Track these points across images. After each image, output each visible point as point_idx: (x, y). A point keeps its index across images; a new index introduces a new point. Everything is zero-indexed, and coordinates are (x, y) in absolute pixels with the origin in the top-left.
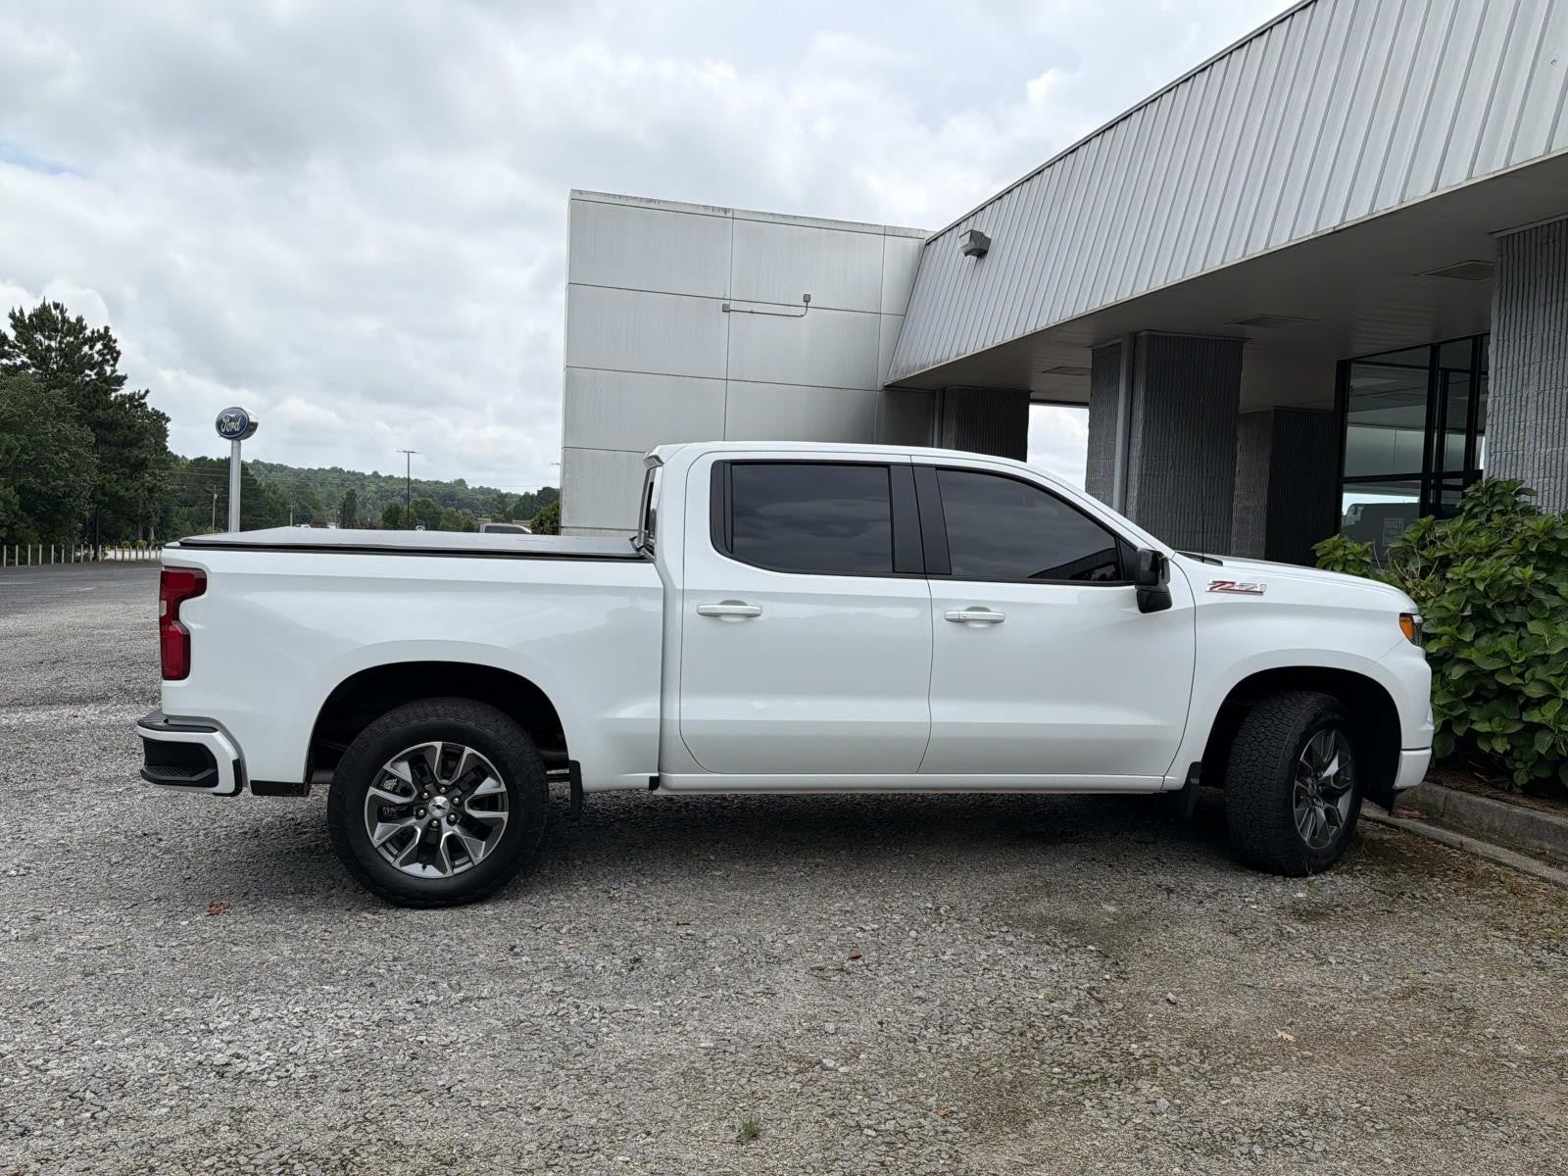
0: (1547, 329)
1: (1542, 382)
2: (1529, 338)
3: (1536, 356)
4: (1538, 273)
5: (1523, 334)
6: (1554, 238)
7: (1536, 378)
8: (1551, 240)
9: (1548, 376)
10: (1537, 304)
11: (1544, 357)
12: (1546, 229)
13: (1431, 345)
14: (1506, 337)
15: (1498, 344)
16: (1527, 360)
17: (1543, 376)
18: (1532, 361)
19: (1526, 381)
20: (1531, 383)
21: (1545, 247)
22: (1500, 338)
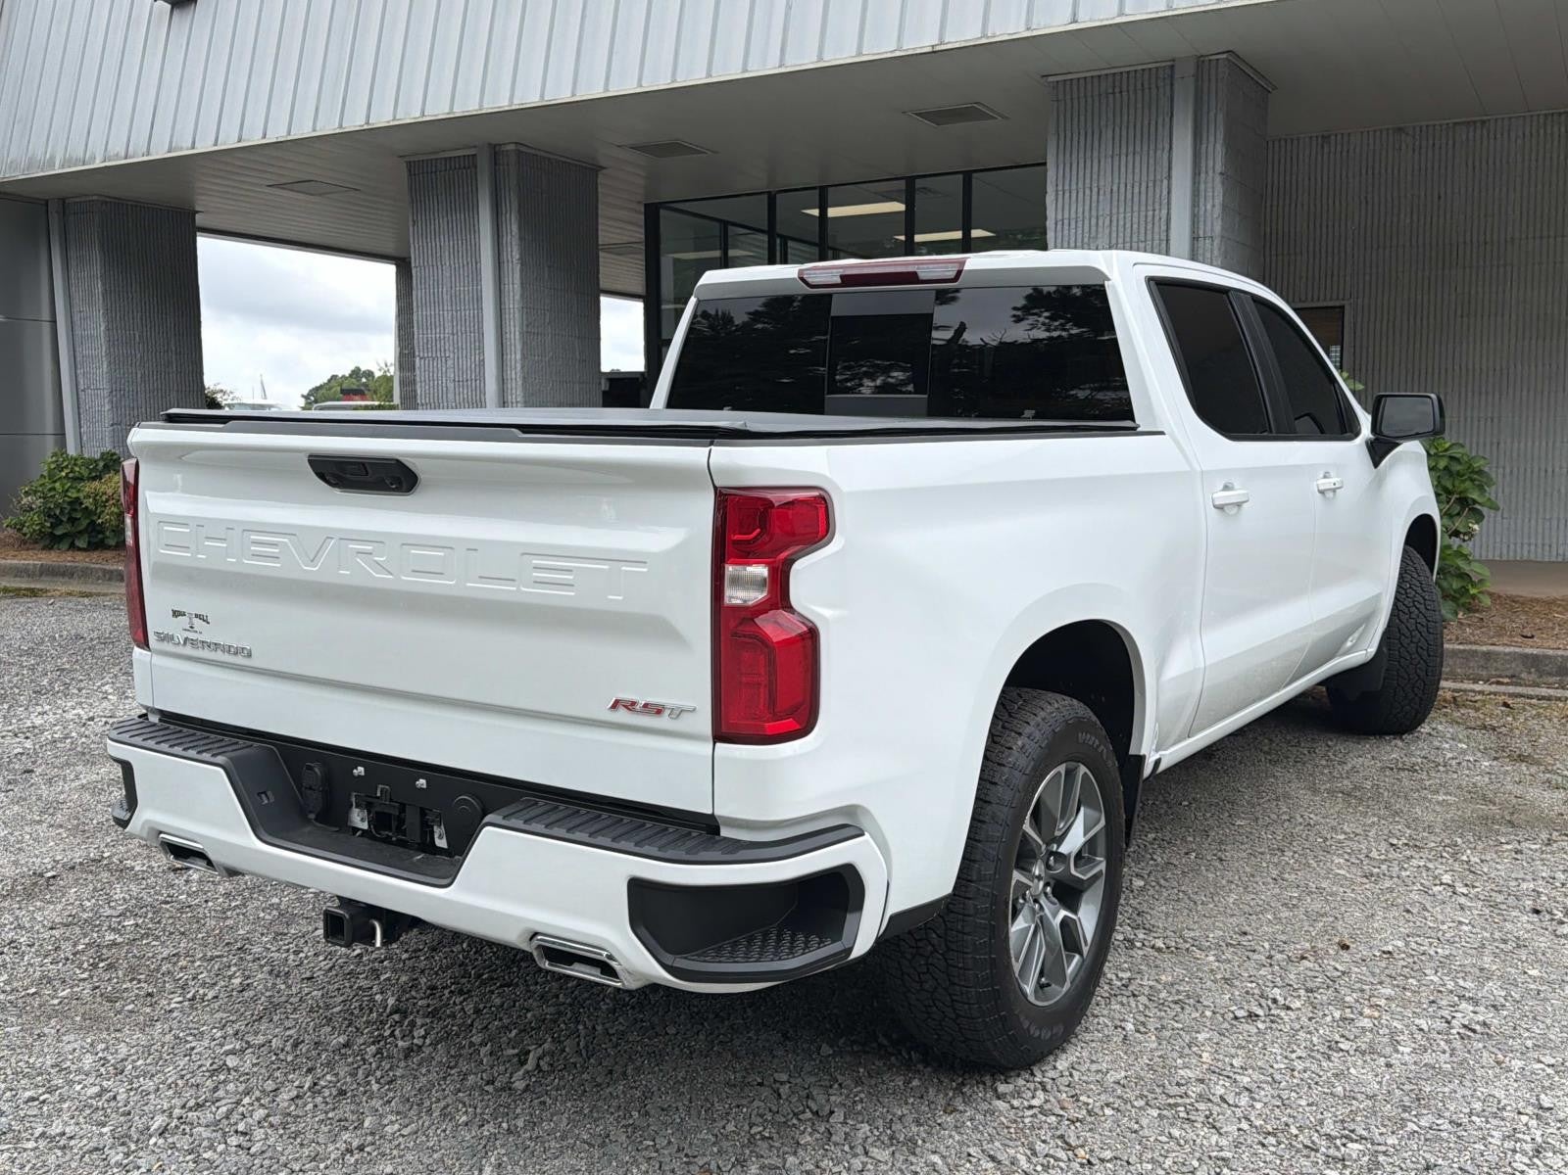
0: (1116, 181)
1: (1114, 235)
2: (1095, 190)
3: (1104, 207)
4: (1103, 123)
5: (1088, 185)
6: (1121, 88)
7: (1107, 231)
8: (1117, 90)
9: (1121, 229)
10: (1102, 155)
11: (1114, 211)
12: (1110, 79)
13: (769, 193)
14: (1067, 187)
15: (1057, 194)
16: (1094, 213)
17: (1114, 229)
18: (1101, 213)
19: (1093, 234)
20: (1100, 235)
21: (1111, 96)
22: (1060, 188)
